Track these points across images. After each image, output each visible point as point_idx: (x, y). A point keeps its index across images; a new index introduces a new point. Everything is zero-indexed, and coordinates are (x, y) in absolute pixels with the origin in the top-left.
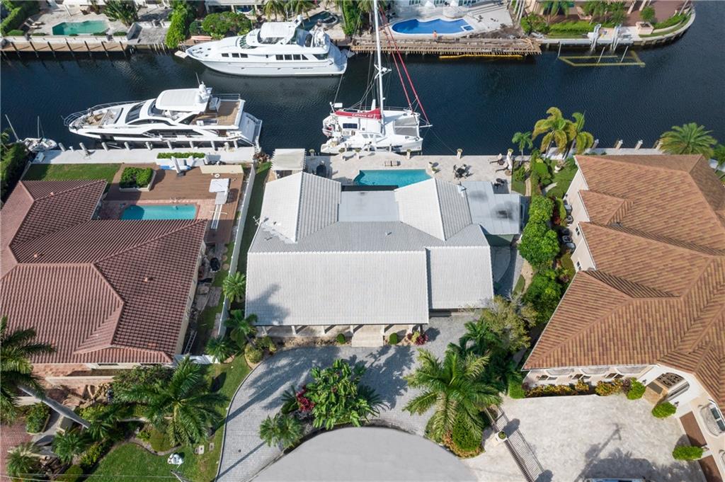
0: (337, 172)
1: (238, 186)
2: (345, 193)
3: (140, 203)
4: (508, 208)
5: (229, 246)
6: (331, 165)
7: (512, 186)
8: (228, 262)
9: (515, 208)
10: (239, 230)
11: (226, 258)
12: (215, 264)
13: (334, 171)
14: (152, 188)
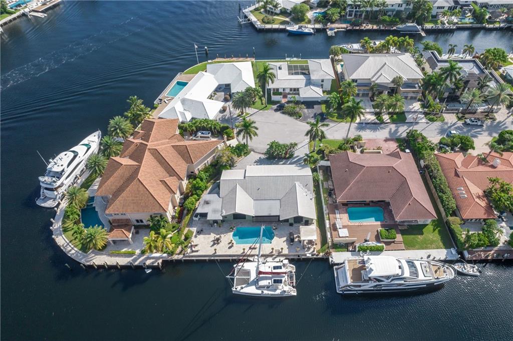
0: (284, 242)
1: (334, 233)
2: (278, 214)
3: (379, 223)
4: (204, 206)
5: (327, 204)
6: (287, 247)
7: (193, 234)
8: (325, 198)
9: (201, 205)
10: (325, 210)
11: (327, 199)
12: (330, 195)
13: (285, 243)
14: (377, 231)
